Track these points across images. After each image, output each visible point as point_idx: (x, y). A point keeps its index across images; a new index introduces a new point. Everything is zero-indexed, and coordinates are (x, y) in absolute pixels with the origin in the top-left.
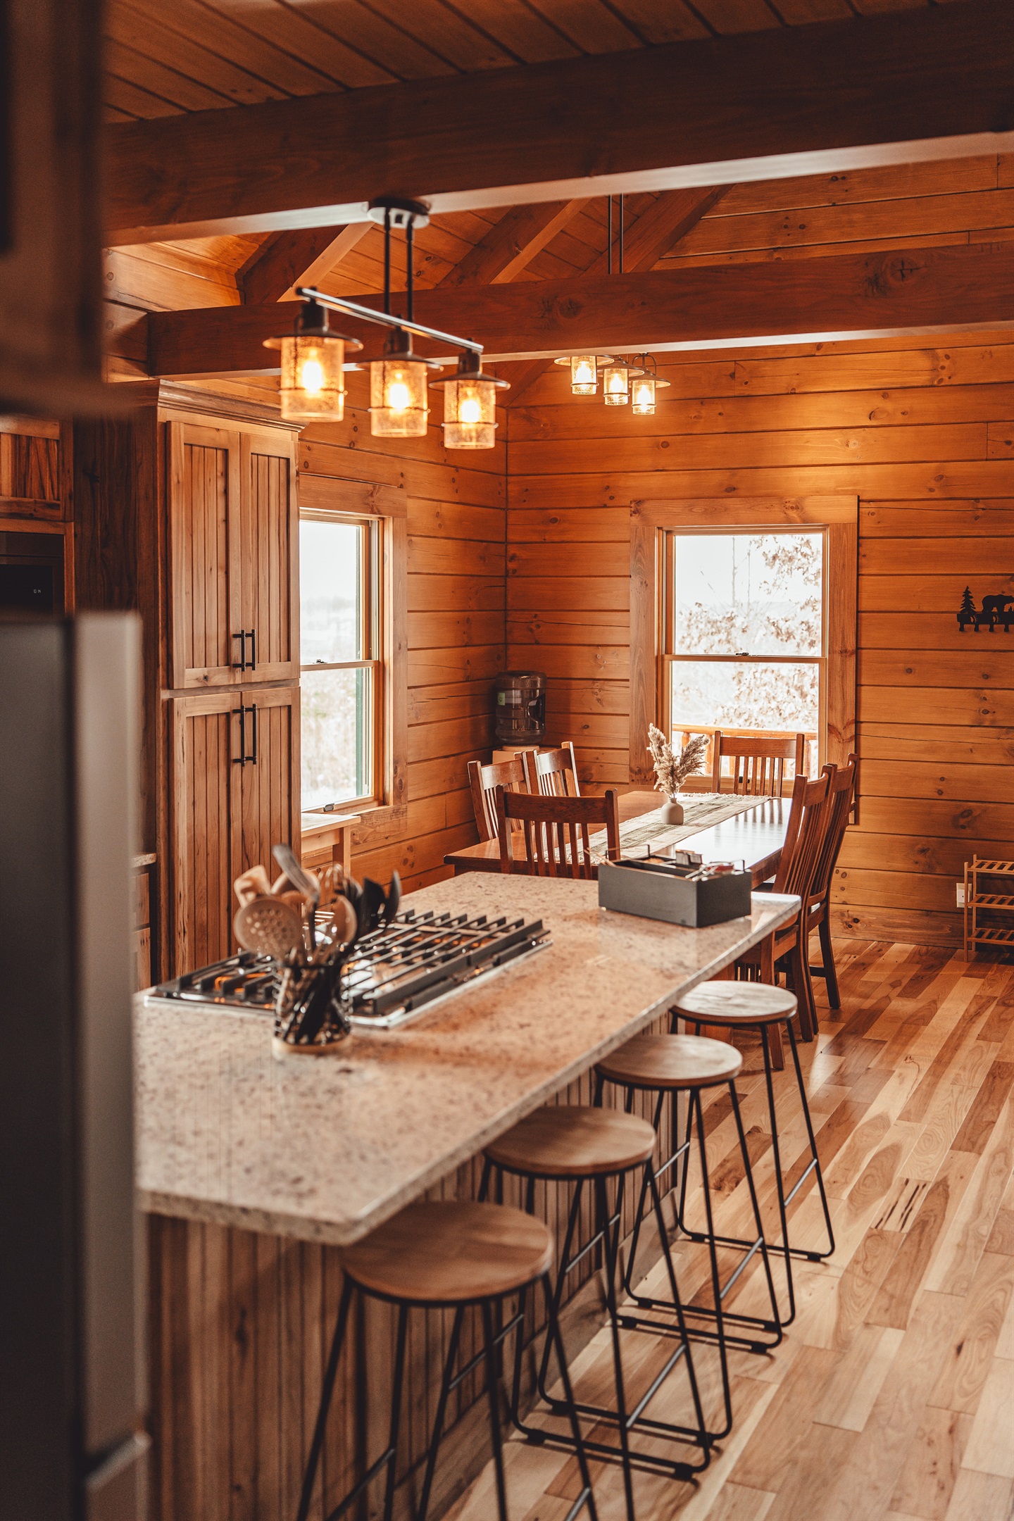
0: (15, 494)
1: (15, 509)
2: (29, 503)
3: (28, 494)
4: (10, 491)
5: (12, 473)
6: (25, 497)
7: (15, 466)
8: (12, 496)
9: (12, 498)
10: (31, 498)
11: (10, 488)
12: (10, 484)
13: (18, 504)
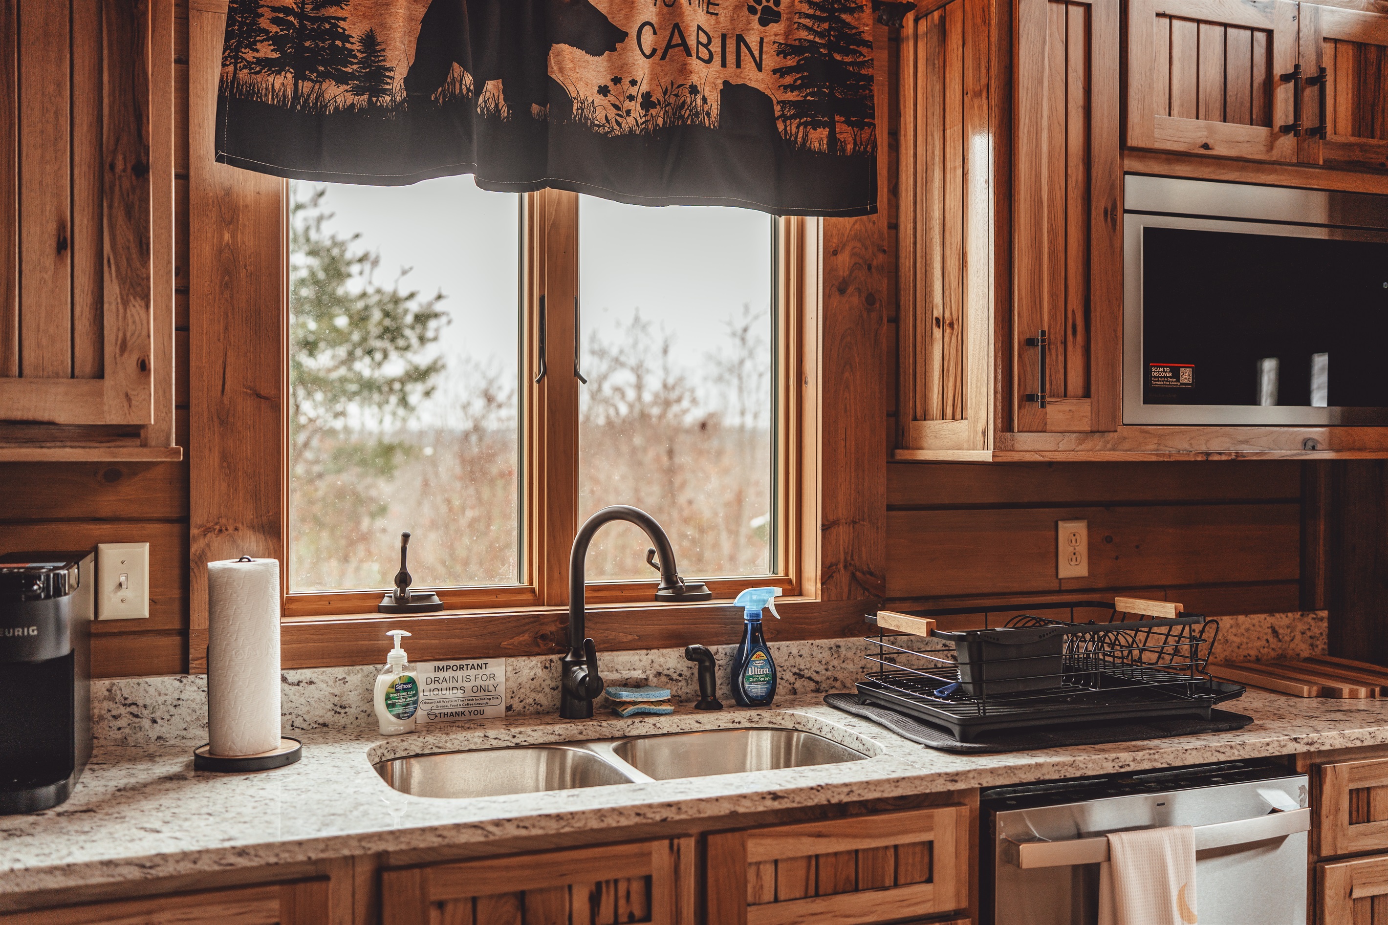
0: (1357, 131)
1: (1357, 155)
2: (1379, 146)
3: (1378, 133)
4: (1350, 130)
5: (1353, 103)
6: (1373, 137)
7: (1359, 90)
8: (1353, 135)
9: (1352, 139)
10: (1382, 138)
11: (1350, 125)
12: (1350, 118)
13: (1362, 147)
